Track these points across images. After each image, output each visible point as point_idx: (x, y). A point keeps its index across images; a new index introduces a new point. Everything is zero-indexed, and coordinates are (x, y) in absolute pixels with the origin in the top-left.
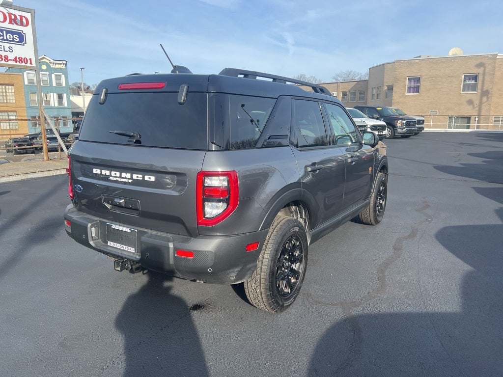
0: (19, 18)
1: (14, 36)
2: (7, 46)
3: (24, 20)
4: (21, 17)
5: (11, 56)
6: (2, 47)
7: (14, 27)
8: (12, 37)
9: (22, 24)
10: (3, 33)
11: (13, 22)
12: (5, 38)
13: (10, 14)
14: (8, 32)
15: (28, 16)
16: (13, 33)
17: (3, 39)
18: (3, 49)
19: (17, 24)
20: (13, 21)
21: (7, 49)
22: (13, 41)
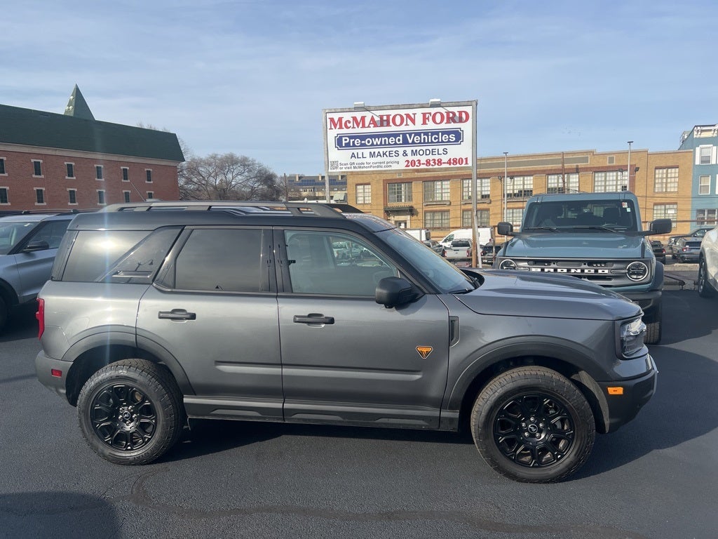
0: (457, 114)
1: (450, 136)
2: (441, 148)
3: (464, 116)
4: (460, 113)
5: (445, 159)
6: (436, 151)
7: (452, 126)
8: (447, 137)
9: (461, 120)
10: (438, 136)
11: (451, 121)
12: (440, 141)
13: (448, 113)
14: (443, 133)
15: (469, 109)
16: (448, 133)
17: (438, 142)
18: (436, 153)
19: (455, 122)
20: (451, 119)
21: (441, 152)
22: (449, 141)
